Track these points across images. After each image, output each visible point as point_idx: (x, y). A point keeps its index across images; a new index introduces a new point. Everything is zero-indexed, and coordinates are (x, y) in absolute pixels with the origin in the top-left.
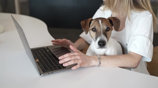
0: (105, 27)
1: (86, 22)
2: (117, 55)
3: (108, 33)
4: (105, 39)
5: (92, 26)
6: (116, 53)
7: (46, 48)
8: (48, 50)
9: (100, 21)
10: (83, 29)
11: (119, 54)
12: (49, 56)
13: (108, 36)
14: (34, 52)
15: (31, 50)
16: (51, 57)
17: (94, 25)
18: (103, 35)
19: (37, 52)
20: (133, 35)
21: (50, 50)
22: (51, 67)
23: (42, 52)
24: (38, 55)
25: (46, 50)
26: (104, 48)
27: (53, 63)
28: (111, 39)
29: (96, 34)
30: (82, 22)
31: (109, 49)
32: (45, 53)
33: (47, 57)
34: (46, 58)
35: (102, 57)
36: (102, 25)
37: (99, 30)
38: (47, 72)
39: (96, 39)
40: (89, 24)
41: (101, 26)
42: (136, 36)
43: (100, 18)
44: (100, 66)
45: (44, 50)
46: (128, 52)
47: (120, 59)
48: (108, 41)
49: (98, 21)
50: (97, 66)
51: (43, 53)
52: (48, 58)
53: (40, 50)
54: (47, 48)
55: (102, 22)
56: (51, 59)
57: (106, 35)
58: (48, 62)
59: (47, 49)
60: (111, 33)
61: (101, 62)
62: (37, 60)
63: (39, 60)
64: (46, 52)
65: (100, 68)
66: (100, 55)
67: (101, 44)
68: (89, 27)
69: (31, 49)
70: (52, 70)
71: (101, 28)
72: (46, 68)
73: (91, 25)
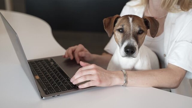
0: (137, 29)
1: (110, 19)
2: (151, 69)
3: (140, 36)
4: (135, 44)
5: (118, 25)
6: (150, 67)
7: (49, 60)
8: (52, 63)
9: (131, 19)
10: (105, 30)
11: (153, 68)
12: (54, 71)
13: (140, 41)
14: (33, 65)
15: (28, 63)
16: (57, 72)
17: (122, 24)
18: (133, 39)
19: (37, 65)
20: (175, 41)
21: (55, 63)
22: (57, 87)
23: (44, 65)
24: (38, 69)
25: (50, 63)
26: (132, 56)
27: (59, 81)
28: (143, 47)
29: (124, 36)
30: (105, 20)
31: (140, 60)
32: (48, 66)
33: (51, 72)
34: (50, 74)
35: (129, 73)
36: (133, 24)
37: (128, 31)
38: (51, 93)
39: (122, 44)
40: (114, 22)
41: (131, 26)
42: (179, 41)
43: (131, 16)
44: (126, 86)
45: (47, 63)
46: (167, 64)
47: (154, 76)
48: (139, 48)
49: (128, 19)
50: (123, 86)
51: (45, 67)
52: (52, 74)
53: (42, 63)
54: (52, 59)
55: (133, 21)
56: (57, 75)
57: (137, 39)
58: (52, 80)
59: (51, 61)
60: (144, 38)
61: (129, 80)
62: (38, 77)
63: (40, 76)
64: (50, 65)
65: (126, 88)
66: (127, 70)
67: (128, 50)
68: (114, 26)
69: (28, 61)
70: (58, 91)
71: (131, 29)
72: (49, 89)
73: (116, 24)
